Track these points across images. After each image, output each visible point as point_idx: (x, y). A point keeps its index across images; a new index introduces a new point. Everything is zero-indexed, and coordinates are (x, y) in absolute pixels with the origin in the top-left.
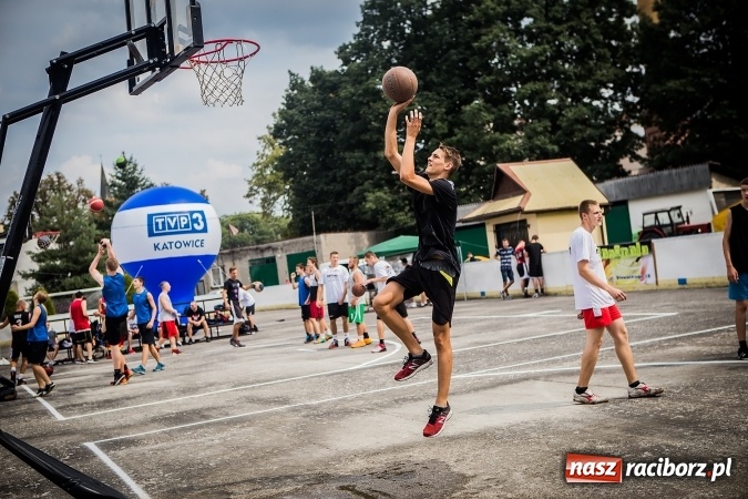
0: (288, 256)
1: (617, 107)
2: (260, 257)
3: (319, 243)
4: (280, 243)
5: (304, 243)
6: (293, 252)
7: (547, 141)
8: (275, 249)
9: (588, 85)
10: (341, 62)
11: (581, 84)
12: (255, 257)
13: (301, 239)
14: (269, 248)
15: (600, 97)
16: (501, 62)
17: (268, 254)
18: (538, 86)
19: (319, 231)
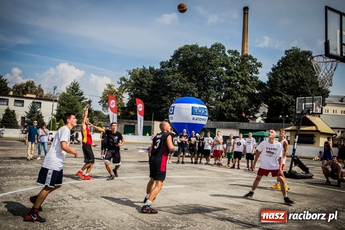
8: (135, 123)
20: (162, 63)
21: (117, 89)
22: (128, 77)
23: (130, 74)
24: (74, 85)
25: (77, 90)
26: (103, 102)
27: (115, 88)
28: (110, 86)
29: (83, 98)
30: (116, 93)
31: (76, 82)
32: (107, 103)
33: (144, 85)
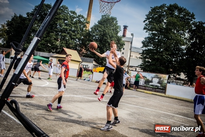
1: (78, 43)
7: (64, 45)
9: (75, 37)
10: (27, 16)
11: (74, 37)
15: (76, 40)
16: (59, 27)
18: (66, 34)
20: (28, 14)
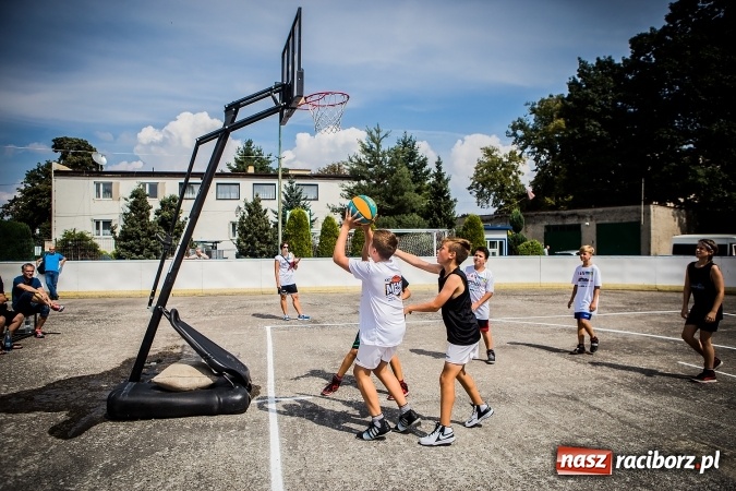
0: (597, 225)
2: (560, 223)
3: (648, 214)
4: (589, 211)
5: (623, 212)
6: (607, 221)
8: (583, 217)
12: (554, 223)
13: (620, 208)
14: (573, 215)
17: (573, 221)
19: (648, 202)
21: (505, 156)
22: (531, 120)
23: (533, 111)
24: (405, 144)
25: (412, 155)
26: (477, 186)
27: (500, 155)
28: (489, 152)
29: (428, 172)
30: (504, 165)
31: (408, 137)
32: (485, 190)
33: (590, 107)
